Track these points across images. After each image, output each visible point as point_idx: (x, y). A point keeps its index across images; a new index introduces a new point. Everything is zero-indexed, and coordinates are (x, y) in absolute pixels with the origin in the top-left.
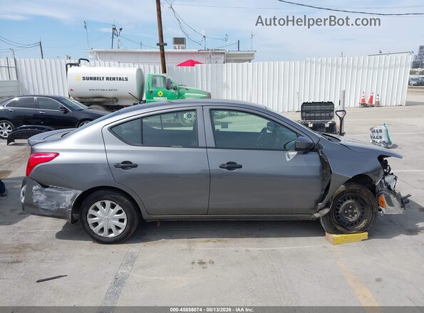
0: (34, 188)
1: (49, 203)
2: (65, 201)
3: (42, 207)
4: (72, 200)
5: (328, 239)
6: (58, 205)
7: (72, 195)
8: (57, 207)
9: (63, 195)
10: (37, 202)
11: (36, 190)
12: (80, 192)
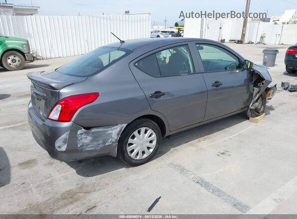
0: (79, 132)
1: (95, 143)
2: (111, 137)
3: (87, 149)
4: (118, 135)
5: (252, 121)
6: (104, 143)
7: (118, 129)
8: (103, 145)
9: (110, 132)
10: (83, 146)
11: (81, 134)
12: (125, 125)
